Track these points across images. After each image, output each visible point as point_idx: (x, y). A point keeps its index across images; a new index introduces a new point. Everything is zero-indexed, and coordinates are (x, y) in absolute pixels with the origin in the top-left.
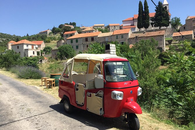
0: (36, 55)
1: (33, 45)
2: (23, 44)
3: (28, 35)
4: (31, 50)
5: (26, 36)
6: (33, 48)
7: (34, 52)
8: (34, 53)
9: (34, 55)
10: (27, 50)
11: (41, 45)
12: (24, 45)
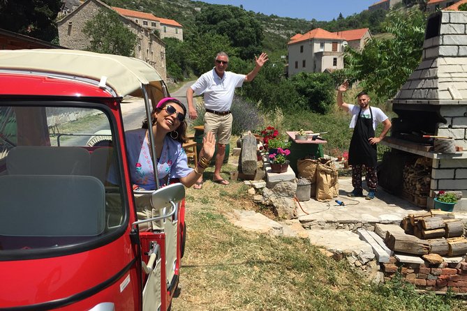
0: (340, 66)
1: (335, 42)
2: (312, 40)
3: (341, 16)
4: (330, 54)
5: (336, 19)
6: (335, 49)
7: (335, 59)
8: (335, 63)
9: (335, 67)
10: (320, 55)
11: (359, 40)
12: (315, 44)
